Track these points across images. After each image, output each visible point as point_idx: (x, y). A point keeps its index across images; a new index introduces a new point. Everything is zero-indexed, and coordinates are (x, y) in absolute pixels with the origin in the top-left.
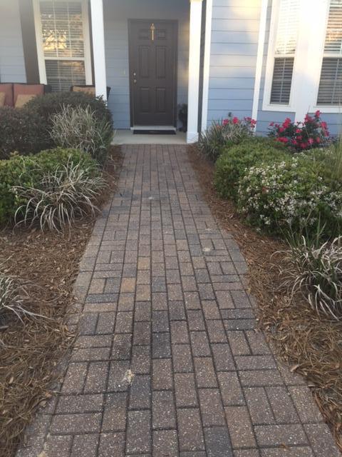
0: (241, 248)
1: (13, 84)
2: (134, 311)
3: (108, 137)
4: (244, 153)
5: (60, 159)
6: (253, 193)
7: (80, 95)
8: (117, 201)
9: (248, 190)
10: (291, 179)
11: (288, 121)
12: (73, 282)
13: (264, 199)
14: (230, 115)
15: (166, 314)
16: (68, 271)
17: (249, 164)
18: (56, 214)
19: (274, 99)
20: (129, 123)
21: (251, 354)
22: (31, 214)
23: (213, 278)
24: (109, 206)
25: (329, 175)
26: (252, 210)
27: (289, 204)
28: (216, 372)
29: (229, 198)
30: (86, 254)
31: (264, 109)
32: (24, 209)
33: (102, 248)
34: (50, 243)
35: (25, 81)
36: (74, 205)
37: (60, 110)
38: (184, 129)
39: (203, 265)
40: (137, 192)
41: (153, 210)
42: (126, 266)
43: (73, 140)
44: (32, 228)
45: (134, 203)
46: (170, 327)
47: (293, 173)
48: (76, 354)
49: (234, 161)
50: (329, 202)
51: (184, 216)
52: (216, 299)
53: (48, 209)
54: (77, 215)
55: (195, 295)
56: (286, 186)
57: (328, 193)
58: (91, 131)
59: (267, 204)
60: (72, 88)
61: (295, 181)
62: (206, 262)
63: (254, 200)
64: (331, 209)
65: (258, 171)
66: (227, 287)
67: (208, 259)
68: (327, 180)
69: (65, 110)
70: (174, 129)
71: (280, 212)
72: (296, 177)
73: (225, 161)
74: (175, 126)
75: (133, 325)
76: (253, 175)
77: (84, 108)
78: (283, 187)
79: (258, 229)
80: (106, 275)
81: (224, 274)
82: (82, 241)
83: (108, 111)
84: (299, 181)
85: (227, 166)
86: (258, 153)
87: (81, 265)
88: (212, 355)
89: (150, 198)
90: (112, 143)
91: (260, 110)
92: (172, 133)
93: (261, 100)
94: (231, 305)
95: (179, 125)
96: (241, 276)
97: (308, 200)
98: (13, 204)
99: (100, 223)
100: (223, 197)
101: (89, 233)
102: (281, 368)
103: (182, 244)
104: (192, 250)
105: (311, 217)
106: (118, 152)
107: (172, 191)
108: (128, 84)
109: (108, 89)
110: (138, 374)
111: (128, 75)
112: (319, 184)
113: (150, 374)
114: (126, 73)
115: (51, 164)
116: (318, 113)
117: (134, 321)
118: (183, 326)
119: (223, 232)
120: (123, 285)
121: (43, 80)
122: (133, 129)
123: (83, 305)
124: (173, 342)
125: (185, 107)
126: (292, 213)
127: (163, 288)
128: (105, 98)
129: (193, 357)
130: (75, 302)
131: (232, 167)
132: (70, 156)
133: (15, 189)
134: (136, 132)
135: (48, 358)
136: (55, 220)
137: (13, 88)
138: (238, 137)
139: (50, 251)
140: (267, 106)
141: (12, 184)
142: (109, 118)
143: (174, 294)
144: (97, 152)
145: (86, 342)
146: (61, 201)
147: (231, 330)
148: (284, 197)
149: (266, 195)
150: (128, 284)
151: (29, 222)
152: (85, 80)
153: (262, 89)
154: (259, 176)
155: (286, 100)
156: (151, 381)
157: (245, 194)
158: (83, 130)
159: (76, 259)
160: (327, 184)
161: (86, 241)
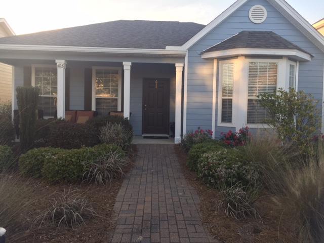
0: (198, 193)
1: (77, 110)
2: (143, 216)
3: (130, 139)
4: (202, 147)
5: (105, 149)
6: (204, 166)
7: (116, 117)
8: (134, 172)
9: (202, 164)
10: (223, 159)
11: (230, 131)
12: (113, 206)
13: (209, 169)
14: (199, 128)
15: (158, 218)
16: (110, 201)
17: (204, 152)
18: (104, 176)
19: (223, 120)
20: (141, 132)
21: (196, 232)
22: (91, 176)
23: (182, 205)
24: (130, 174)
25: (242, 157)
26: (205, 175)
27: (222, 171)
28: (179, 237)
29: (194, 171)
30: (119, 195)
31: (218, 125)
32: (87, 173)
33: (127, 192)
34: (100, 190)
35: (83, 109)
36: (113, 171)
37: (105, 125)
38: (173, 136)
39: (178, 200)
40: (145, 168)
41: (154, 176)
42: (139, 200)
43: (112, 140)
44: (90, 184)
45: (143, 173)
46: (160, 222)
47: (224, 156)
48: (117, 231)
49: (196, 151)
50: (243, 171)
51: (170, 179)
52: (183, 213)
53: (99, 174)
54: (114, 178)
55: (173, 211)
56: (220, 162)
57: (242, 166)
58: (121, 136)
59: (212, 171)
60: (109, 113)
61: (225, 160)
62: (180, 199)
63: (205, 170)
64: (244, 174)
65: (207, 155)
66: (189, 208)
67: (180, 198)
68: (241, 160)
69: (108, 125)
70: (168, 136)
71: (218, 175)
72: (225, 158)
73: (192, 151)
74: (168, 134)
75: (142, 222)
76: (205, 157)
77: (118, 124)
78: (218, 163)
79: (208, 185)
80: (130, 203)
81: (188, 204)
82: (116, 189)
83: (131, 126)
84: (227, 160)
85: (193, 154)
86: (209, 147)
87: (117, 199)
88: (178, 233)
89: (153, 171)
90: (131, 143)
91: (216, 126)
92: (166, 138)
93: (216, 120)
94: (190, 216)
95: (171, 134)
96: (197, 205)
97: (231, 169)
98: (82, 171)
99: (126, 182)
100: (191, 171)
101: (120, 186)
102: (209, 237)
103: (168, 191)
104: (173, 194)
105: (233, 178)
106: (135, 148)
107: (164, 168)
108: (141, 111)
109: (130, 113)
110: (144, 238)
111: (142, 106)
112: (237, 161)
113: (150, 237)
114: (140, 105)
115: (101, 151)
116: (247, 128)
117: (143, 220)
118: (166, 222)
119: (190, 186)
120: (138, 207)
121: (94, 108)
122: (143, 135)
123: (119, 214)
124: (161, 227)
125: (174, 124)
126: (223, 175)
127: (157, 209)
128: (129, 119)
129: (169, 233)
130: (115, 213)
131: (195, 154)
132: (111, 148)
133: (83, 163)
134: (145, 137)
135: (105, 230)
136: (103, 179)
137: (76, 113)
138: (201, 140)
139: (101, 194)
140: (220, 124)
141: (82, 161)
142: (131, 129)
143: (163, 211)
144: (124, 147)
145: (121, 227)
146: (107, 169)
147: (188, 224)
148: (219, 167)
149: (211, 167)
150: (140, 207)
151: (89, 180)
152: (117, 109)
153: (216, 115)
154: (207, 158)
155: (230, 121)
156: (150, 240)
157: (201, 166)
158: (117, 135)
159: (114, 197)
160: (241, 162)
161: (119, 189)
